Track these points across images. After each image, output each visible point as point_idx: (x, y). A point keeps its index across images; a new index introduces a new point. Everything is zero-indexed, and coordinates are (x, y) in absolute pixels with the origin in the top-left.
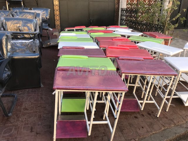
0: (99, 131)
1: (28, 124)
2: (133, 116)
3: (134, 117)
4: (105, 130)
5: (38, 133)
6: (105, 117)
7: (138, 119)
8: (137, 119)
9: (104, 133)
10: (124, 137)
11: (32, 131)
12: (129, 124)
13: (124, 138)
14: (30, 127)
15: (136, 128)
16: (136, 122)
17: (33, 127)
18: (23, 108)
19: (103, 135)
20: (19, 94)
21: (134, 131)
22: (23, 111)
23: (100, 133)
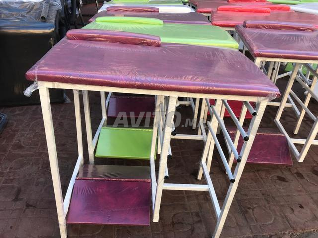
0: (186, 209)
1: (12, 180)
2: (274, 175)
3: (276, 178)
4: (200, 206)
5: (31, 206)
6: (203, 174)
7: (287, 184)
8: (283, 183)
9: (197, 215)
10: (251, 228)
11: (17, 199)
12: (263, 195)
13: (252, 232)
14: (16, 189)
15: (282, 206)
16: (283, 191)
17: (23, 189)
18: (12, 144)
19: (196, 219)
20: (14, 115)
21: (278, 214)
22: (12, 151)
23: (188, 213)
